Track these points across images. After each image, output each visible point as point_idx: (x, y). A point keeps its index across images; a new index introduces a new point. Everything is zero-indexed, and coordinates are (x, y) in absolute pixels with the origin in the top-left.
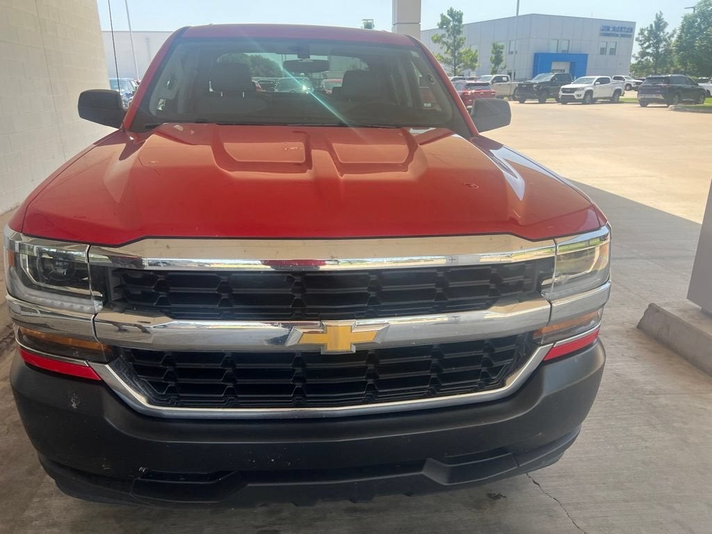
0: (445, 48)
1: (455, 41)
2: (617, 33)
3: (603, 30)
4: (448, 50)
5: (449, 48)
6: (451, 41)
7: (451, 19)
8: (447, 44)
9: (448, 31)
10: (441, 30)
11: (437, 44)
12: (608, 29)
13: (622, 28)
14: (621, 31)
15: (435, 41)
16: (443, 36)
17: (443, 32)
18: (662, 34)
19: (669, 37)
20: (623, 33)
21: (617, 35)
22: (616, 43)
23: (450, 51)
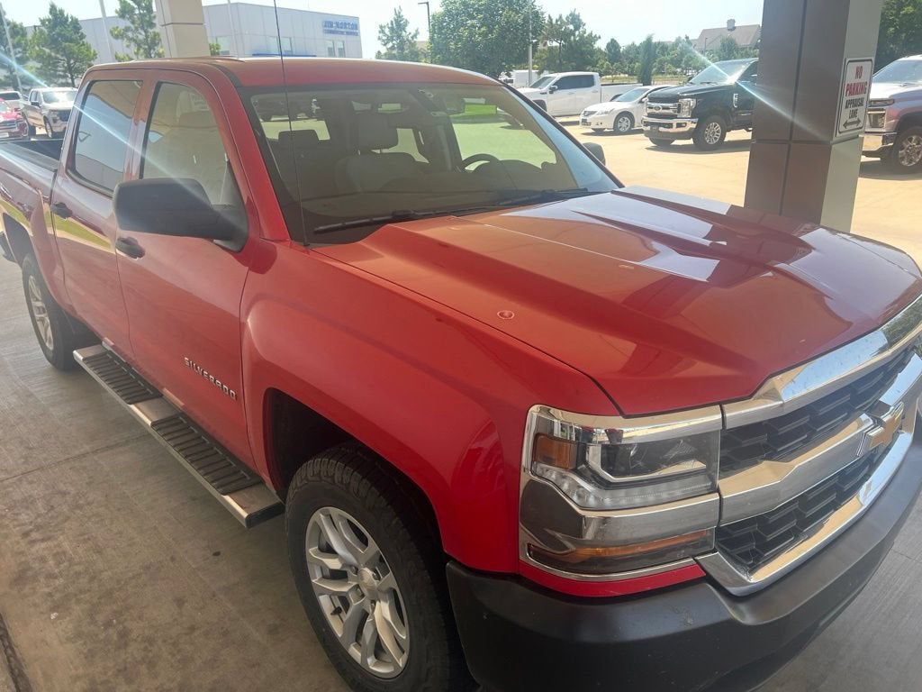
0: (134, 48)
1: (147, 37)
2: (342, 30)
3: (325, 26)
4: (138, 50)
5: (139, 47)
6: (141, 36)
7: (136, 6)
8: (135, 41)
9: (133, 23)
10: (121, 20)
11: (120, 41)
12: (331, 24)
13: (345, 24)
14: (346, 28)
15: (117, 37)
16: (127, 29)
17: (126, 23)
18: (404, 33)
19: (412, 37)
20: (348, 30)
21: (342, 33)
22: (343, 42)
23: (142, 51)
